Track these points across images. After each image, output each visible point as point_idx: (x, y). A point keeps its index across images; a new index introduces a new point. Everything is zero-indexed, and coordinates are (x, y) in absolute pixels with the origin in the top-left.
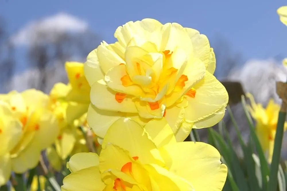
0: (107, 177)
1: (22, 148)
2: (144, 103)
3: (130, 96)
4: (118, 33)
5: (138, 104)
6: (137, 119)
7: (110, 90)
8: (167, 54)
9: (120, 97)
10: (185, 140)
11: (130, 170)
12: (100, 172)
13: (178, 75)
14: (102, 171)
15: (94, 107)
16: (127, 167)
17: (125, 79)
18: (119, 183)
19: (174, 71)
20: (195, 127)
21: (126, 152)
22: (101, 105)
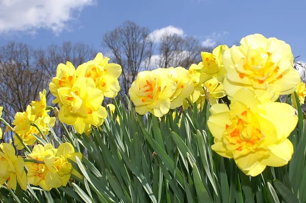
0: (234, 119)
1: (175, 97)
2: (255, 80)
3: (248, 76)
4: (242, 41)
5: (252, 80)
6: (251, 88)
7: (238, 72)
8: (269, 54)
9: (242, 75)
10: (275, 102)
11: (246, 115)
12: (230, 115)
13: (275, 66)
14: (231, 114)
15: (228, 80)
16: (245, 113)
17: (245, 67)
18: (240, 122)
19: (272, 64)
20: (281, 94)
21: (245, 105)
22: (232, 80)
